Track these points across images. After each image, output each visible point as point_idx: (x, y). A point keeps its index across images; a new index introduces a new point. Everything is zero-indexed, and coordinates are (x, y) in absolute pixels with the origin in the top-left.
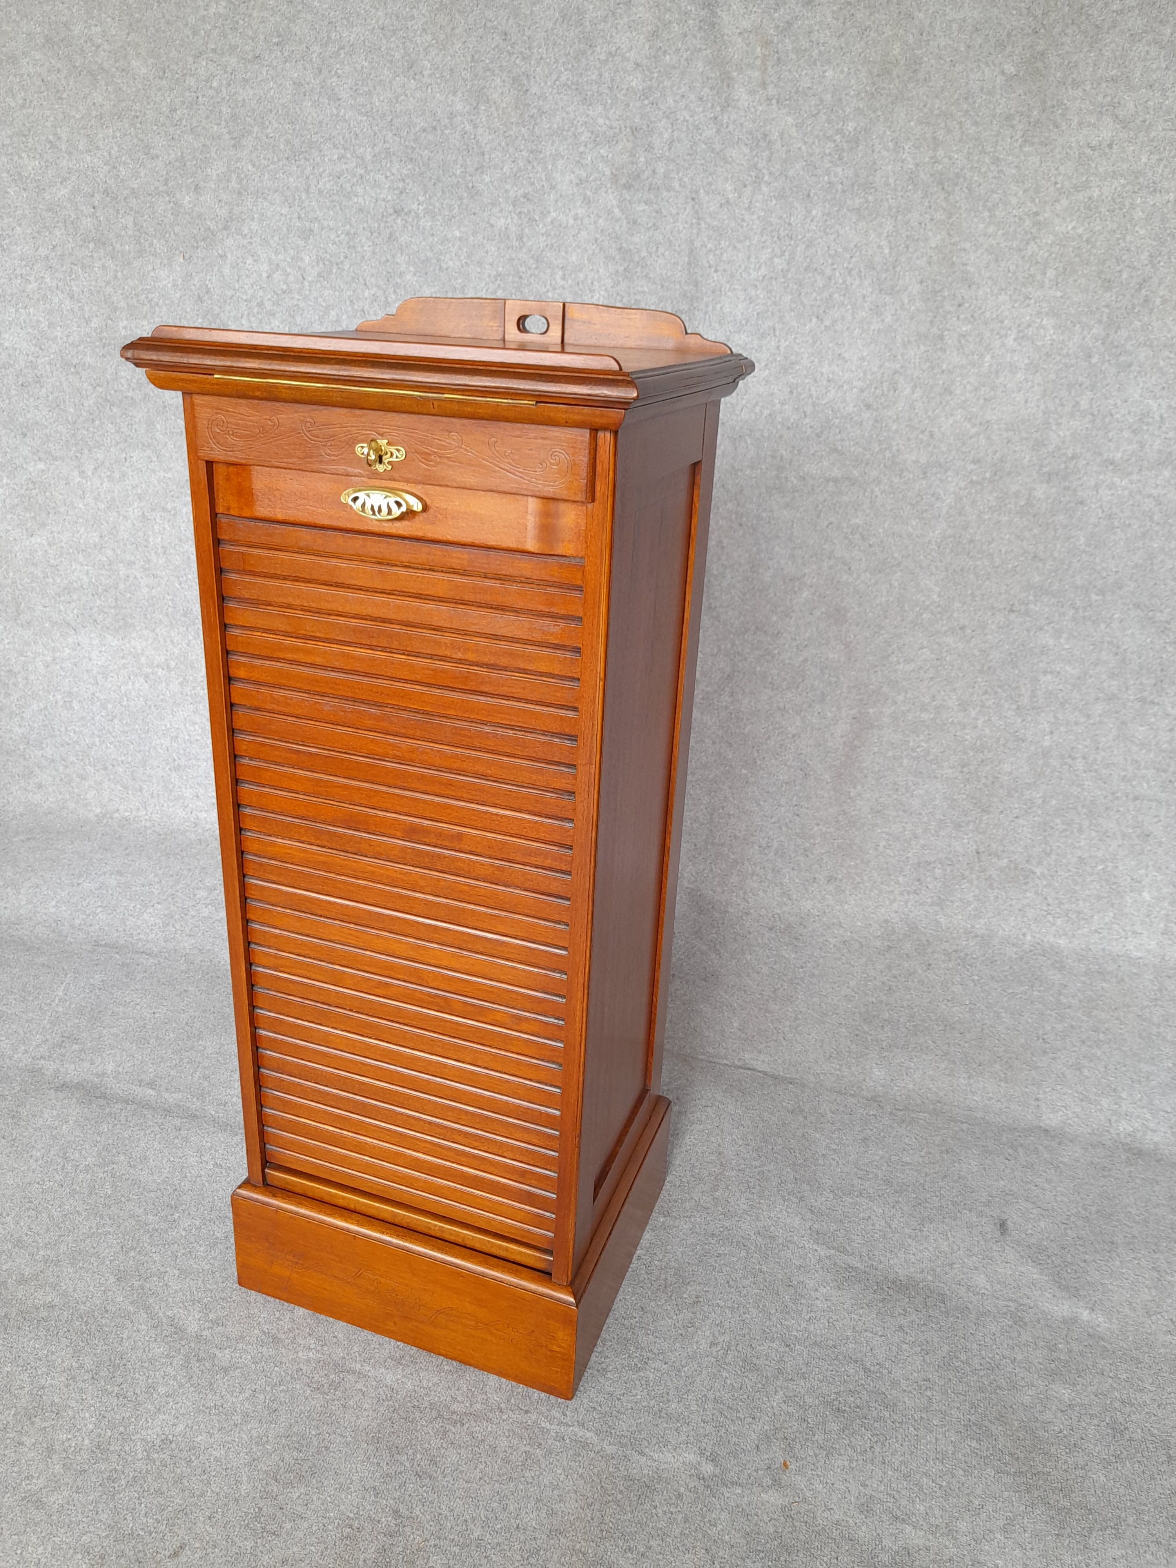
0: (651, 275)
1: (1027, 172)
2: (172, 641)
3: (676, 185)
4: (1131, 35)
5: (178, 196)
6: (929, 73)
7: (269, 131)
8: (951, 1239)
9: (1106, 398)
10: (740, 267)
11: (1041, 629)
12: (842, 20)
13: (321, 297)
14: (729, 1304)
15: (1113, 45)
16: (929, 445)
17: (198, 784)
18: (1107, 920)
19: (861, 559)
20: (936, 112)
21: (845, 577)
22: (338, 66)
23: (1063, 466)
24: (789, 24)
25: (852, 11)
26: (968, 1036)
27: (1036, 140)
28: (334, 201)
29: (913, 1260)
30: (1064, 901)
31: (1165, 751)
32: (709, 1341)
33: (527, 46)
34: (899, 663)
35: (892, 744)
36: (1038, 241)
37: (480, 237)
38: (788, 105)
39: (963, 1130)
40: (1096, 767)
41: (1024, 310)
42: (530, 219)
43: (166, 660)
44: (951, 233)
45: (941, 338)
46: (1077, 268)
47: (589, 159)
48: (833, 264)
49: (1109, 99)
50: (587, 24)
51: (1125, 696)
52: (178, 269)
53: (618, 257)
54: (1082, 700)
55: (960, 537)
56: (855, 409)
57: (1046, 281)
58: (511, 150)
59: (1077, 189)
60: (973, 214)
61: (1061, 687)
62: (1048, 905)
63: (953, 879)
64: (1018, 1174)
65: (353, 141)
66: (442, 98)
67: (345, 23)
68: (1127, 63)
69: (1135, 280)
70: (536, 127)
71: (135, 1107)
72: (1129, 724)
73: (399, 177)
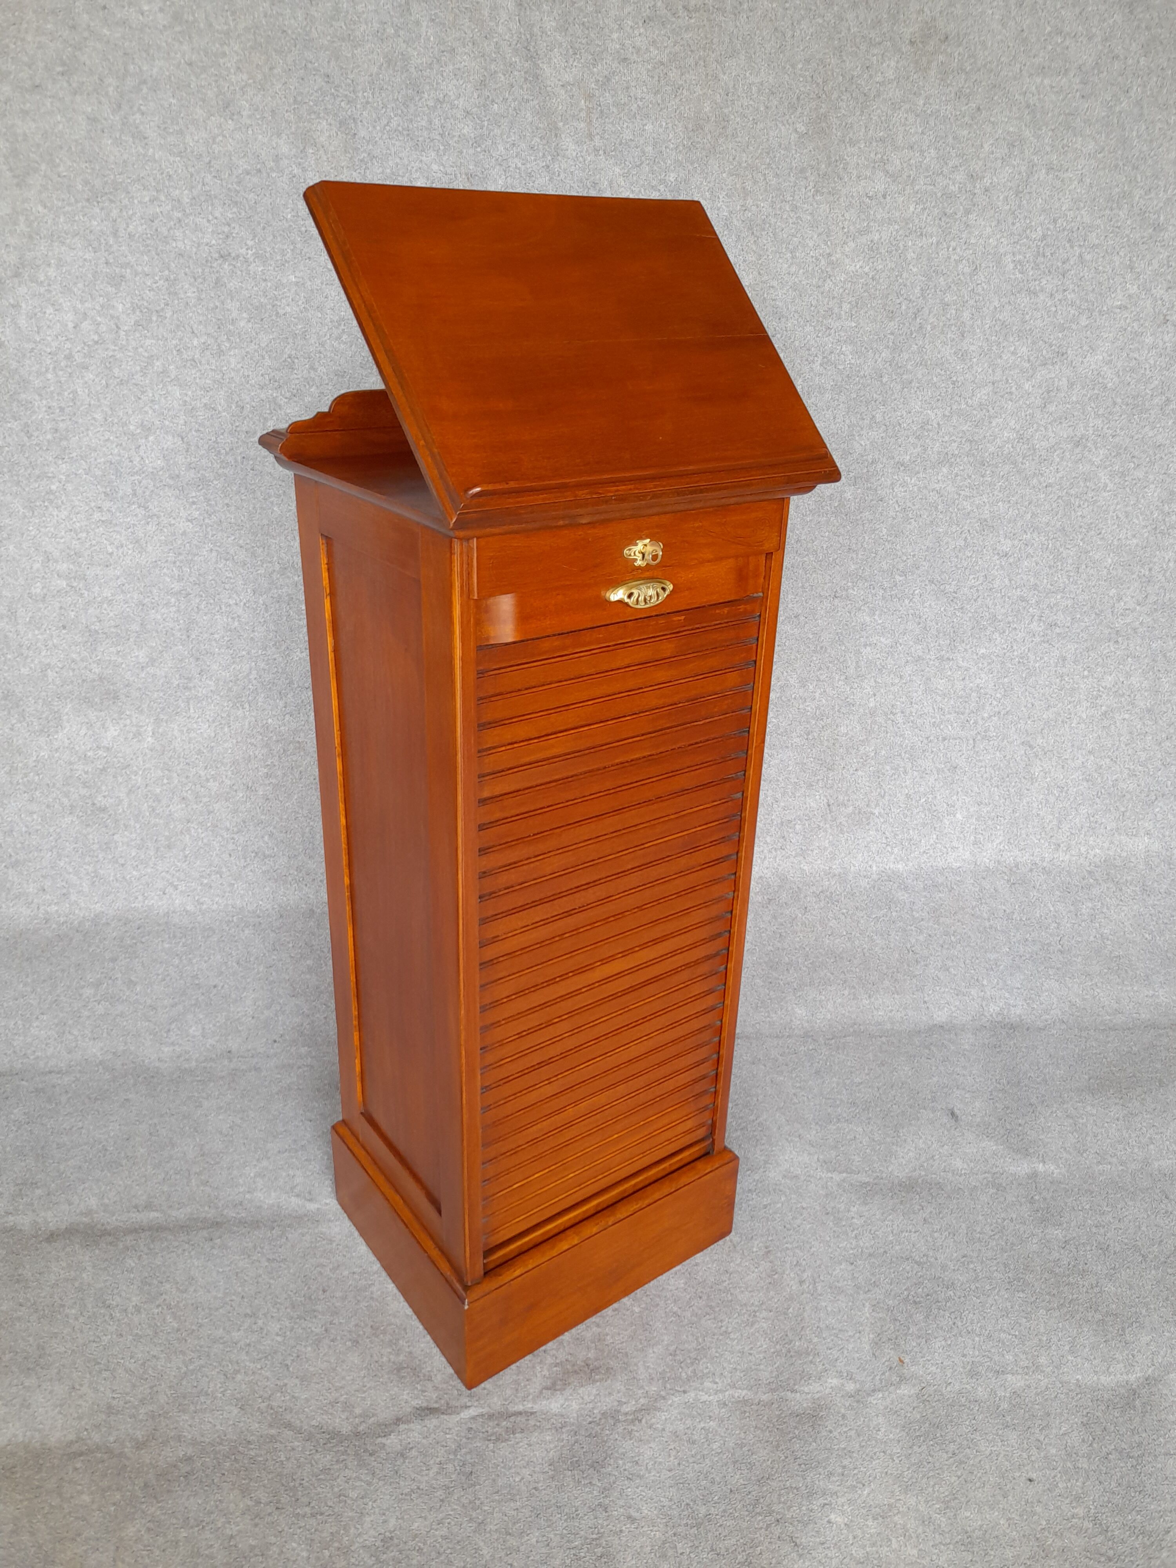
1: (820, 218)
4: (892, 104)
6: (736, 129)
7: (61, 169)
8: (923, 1137)
9: (895, 411)
11: (860, 609)
12: (656, 78)
13: (142, 347)
14: (795, 1245)
15: (879, 111)
18: (932, 841)
20: (744, 165)
22: (141, 102)
23: (865, 471)
24: (608, 79)
26: (855, 962)
27: (825, 190)
28: (148, 246)
29: (904, 1163)
30: (898, 833)
31: (961, 697)
32: (796, 1280)
33: (352, 89)
36: (833, 279)
38: (614, 156)
39: (884, 1043)
40: (912, 718)
46: (867, 302)
49: (880, 156)
50: (413, 70)
51: (928, 657)
54: (895, 665)
57: (843, 313)
59: (861, 232)
61: (878, 656)
62: (887, 838)
63: (811, 831)
64: (942, 1068)
65: (167, 183)
66: (266, 140)
67: (144, 55)
68: (891, 127)
69: (911, 311)
70: (368, 172)
71: (148, 1233)
72: (933, 679)
73: (224, 221)
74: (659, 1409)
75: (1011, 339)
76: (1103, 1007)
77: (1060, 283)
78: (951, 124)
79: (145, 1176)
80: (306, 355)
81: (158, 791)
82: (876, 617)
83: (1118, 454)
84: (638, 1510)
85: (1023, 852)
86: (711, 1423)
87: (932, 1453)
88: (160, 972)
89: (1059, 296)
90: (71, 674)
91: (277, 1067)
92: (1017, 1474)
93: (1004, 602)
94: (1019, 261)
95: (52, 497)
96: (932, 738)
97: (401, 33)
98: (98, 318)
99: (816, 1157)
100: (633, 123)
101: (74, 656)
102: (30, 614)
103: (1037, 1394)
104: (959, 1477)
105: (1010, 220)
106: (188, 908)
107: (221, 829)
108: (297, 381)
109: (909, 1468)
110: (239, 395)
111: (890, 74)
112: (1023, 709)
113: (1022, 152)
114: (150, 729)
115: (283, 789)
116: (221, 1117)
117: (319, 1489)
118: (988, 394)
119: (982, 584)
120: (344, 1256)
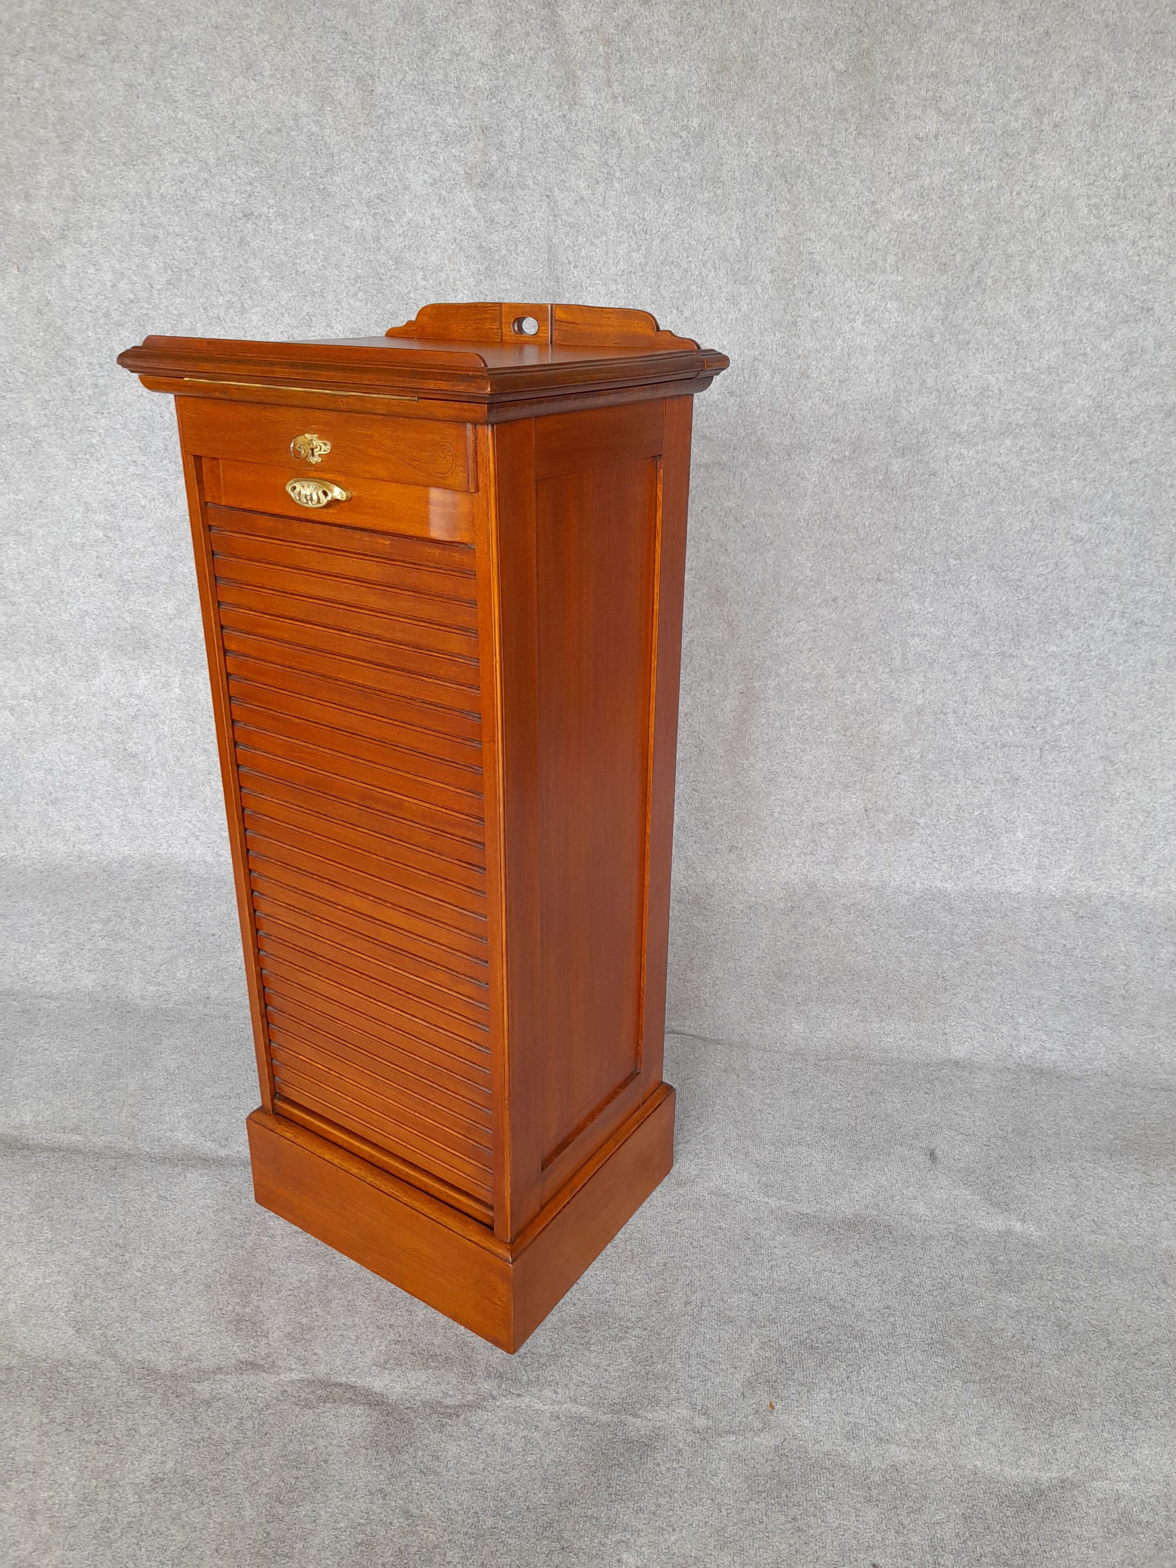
0: (512, 273)
1: (862, 163)
2: (37, 670)
3: (530, 182)
4: (946, 34)
5: (7, 205)
6: (765, 69)
7: (102, 135)
8: (889, 1174)
9: (949, 375)
10: (599, 262)
11: (907, 595)
12: (679, 19)
13: (172, 305)
14: (696, 1263)
15: (931, 43)
16: (791, 427)
17: (78, 816)
18: (987, 861)
19: (736, 541)
20: (775, 107)
21: (723, 558)
22: (171, 67)
23: (915, 441)
25: (688, 11)
26: (874, 982)
27: (868, 132)
28: (178, 206)
29: (857, 1198)
30: (947, 847)
31: (1026, 700)
32: (683, 1300)
33: (369, 46)
34: (779, 637)
35: (779, 714)
36: (877, 229)
37: (336, 239)
38: (634, 103)
39: (882, 1071)
40: (966, 720)
41: (869, 295)
42: (385, 220)
43: (32, 690)
44: (797, 223)
45: (795, 324)
46: (915, 253)
47: (442, 158)
48: (688, 257)
49: (931, 93)
50: (429, 23)
51: (987, 652)
52: (13, 281)
53: (478, 256)
55: (826, 513)
56: (720, 397)
57: (888, 266)
58: (361, 150)
59: (909, 178)
60: (815, 204)
61: (929, 648)
62: (933, 852)
63: (846, 837)
64: (938, 1105)
65: (195, 144)
66: (286, 99)
67: (175, 21)
68: (944, 60)
69: (968, 262)
70: (385, 128)
71: (62, 1154)
72: (992, 678)
73: (246, 180)
74: (485, 1409)
75: (1086, 293)
76: (1161, 1065)
77: (1144, 228)
78: (1014, 52)
80: (324, 313)
81: (183, 741)
84: (420, 1508)
85: (1099, 883)
86: (536, 1433)
87: (769, 1513)
88: (166, 916)
89: (1141, 244)
90: (106, 622)
92: (861, 1556)
93: (1079, 593)
94: (1094, 205)
95: (92, 450)
96: (989, 743)
98: (134, 278)
99: (757, 1178)
100: (655, 67)
101: (109, 604)
102: (70, 562)
103: (920, 1473)
104: (790, 1546)
105: (1085, 159)
106: (207, 859)
109: (734, 1524)
112: (1103, 718)
113: (1099, 79)
114: (177, 680)
116: (173, 1056)
117: (114, 1420)
118: (1058, 356)
119: (1052, 572)
120: (234, 1200)
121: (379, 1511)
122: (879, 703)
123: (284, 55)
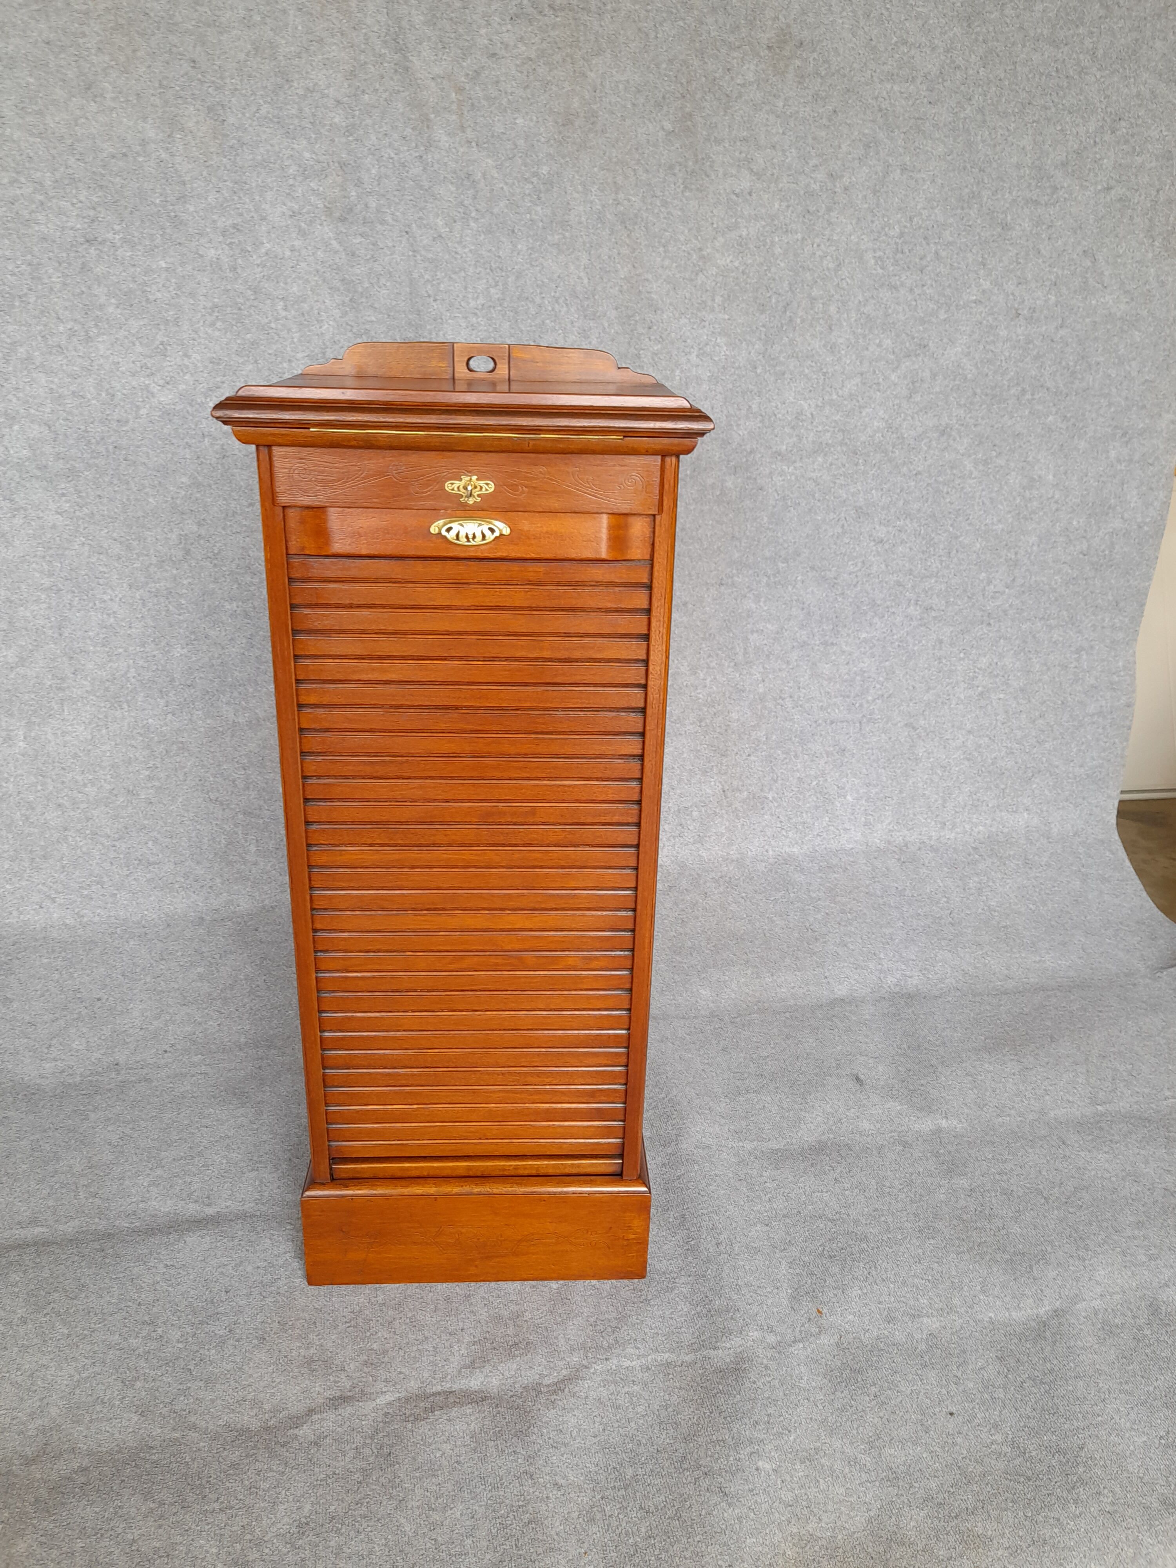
0: (376, 305)
1: (689, 214)
3: (389, 218)
4: (754, 105)
6: (605, 125)
8: (830, 1102)
9: (770, 401)
10: (458, 296)
11: (745, 596)
12: (525, 73)
14: (710, 1209)
15: (741, 112)
18: (824, 824)
20: (615, 160)
23: (744, 460)
24: (477, 73)
26: (757, 942)
27: (693, 187)
29: (813, 1127)
30: (792, 816)
31: (846, 681)
32: (714, 1243)
33: (219, 75)
36: (705, 272)
37: (189, 268)
38: (486, 148)
39: (788, 1018)
40: (801, 703)
41: (701, 331)
42: (242, 250)
44: (636, 265)
45: (638, 356)
46: (738, 295)
47: (300, 191)
48: (541, 293)
49: (744, 155)
50: (281, 58)
51: (813, 642)
53: (342, 288)
54: (782, 650)
57: (716, 305)
58: (214, 180)
59: (729, 229)
60: (651, 249)
61: (765, 642)
62: (781, 822)
63: (708, 817)
64: (845, 1037)
65: (27, 164)
66: (131, 124)
68: (753, 127)
69: (781, 304)
70: (238, 158)
71: (33, 1248)
72: (818, 664)
73: (89, 205)
74: (582, 1378)
75: (876, 332)
76: (994, 974)
77: (918, 278)
78: (810, 125)
79: (28, 1192)
80: (179, 342)
81: (31, 798)
82: (761, 604)
83: (981, 443)
84: (565, 1477)
85: (912, 831)
86: (635, 1387)
87: (854, 1397)
91: (168, 1077)
92: (938, 1410)
93: (882, 587)
94: (879, 257)
96: (820, 721)
97: (268, 20)
99: (726, 1128)
103: (952, 1334)
104: (882, 1418)
105: (869, 218)
106: (68, 921)
107: (100, 836)
108: (170, 369)
109: (832, 1414)
110: (109, 383)
111: (751, 77)
112: (905, 691)
113: (878, 153)
114: (21, 733)
115: (167, 792)
117: (228, 1484)
118: (857, 385)
119: (860, 570)
120: (247, 1251)
121: (531, 1490)
122: (727, 694)
123: (127, 78)
